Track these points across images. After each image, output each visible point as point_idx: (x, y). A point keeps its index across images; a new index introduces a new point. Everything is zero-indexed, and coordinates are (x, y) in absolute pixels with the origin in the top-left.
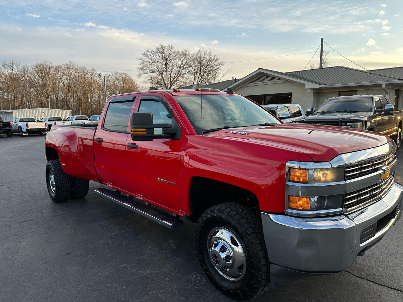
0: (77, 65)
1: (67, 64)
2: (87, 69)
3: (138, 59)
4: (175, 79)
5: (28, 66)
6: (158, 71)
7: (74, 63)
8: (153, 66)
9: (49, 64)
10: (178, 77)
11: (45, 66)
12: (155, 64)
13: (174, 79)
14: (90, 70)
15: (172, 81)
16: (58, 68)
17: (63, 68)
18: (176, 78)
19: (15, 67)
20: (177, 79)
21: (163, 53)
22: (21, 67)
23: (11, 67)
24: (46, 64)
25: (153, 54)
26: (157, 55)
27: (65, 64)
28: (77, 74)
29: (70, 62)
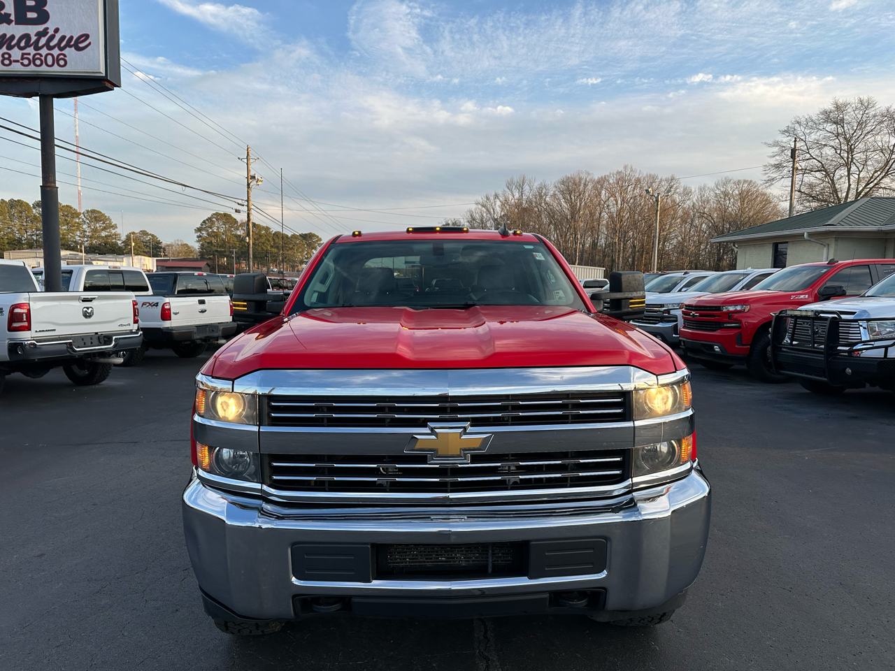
0: (638, 171)
1: (619, 173)
2: (660, 178)
3: (770, 145)
4: (872, 185)
5: (548, 183)
6: (823, 169)
7: (634, 168)
8: (808, 156)
9: (584, 176)
10: (880, 180)
11: (577, 180)
12: (815, 152)
13: (868, 184)
14: (667, 180)
15: (863, 190)
16: (601, 182)
17: (611, 181)
18: (875, 182)
19: (526, 188)
20: (876, 184)
21: (839, 122)
22: (536, 185)
23: (520, 187)
24: (581, 175)
25: (812, 128)
26: (821, 127)
27: (615, 173)
28: (637, 191)
29: (625, 167)
